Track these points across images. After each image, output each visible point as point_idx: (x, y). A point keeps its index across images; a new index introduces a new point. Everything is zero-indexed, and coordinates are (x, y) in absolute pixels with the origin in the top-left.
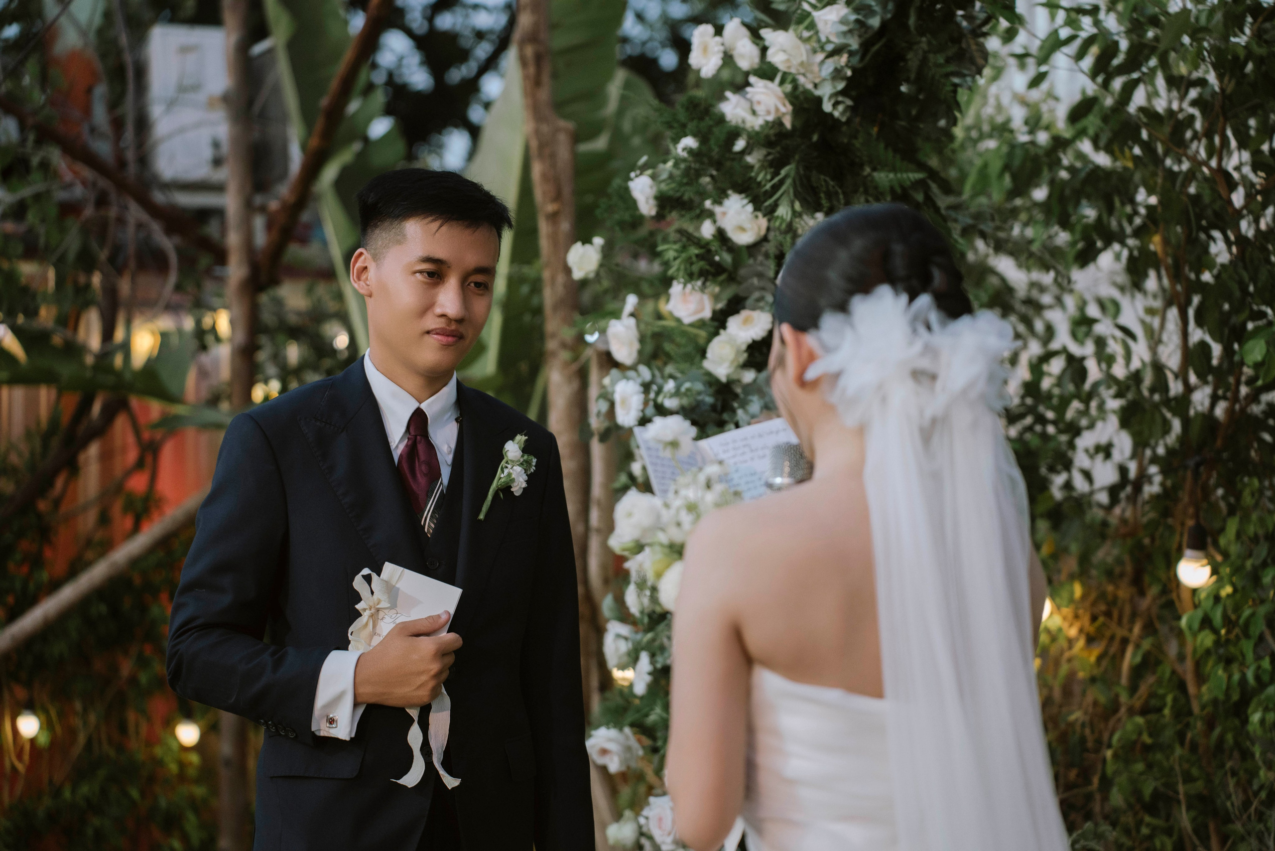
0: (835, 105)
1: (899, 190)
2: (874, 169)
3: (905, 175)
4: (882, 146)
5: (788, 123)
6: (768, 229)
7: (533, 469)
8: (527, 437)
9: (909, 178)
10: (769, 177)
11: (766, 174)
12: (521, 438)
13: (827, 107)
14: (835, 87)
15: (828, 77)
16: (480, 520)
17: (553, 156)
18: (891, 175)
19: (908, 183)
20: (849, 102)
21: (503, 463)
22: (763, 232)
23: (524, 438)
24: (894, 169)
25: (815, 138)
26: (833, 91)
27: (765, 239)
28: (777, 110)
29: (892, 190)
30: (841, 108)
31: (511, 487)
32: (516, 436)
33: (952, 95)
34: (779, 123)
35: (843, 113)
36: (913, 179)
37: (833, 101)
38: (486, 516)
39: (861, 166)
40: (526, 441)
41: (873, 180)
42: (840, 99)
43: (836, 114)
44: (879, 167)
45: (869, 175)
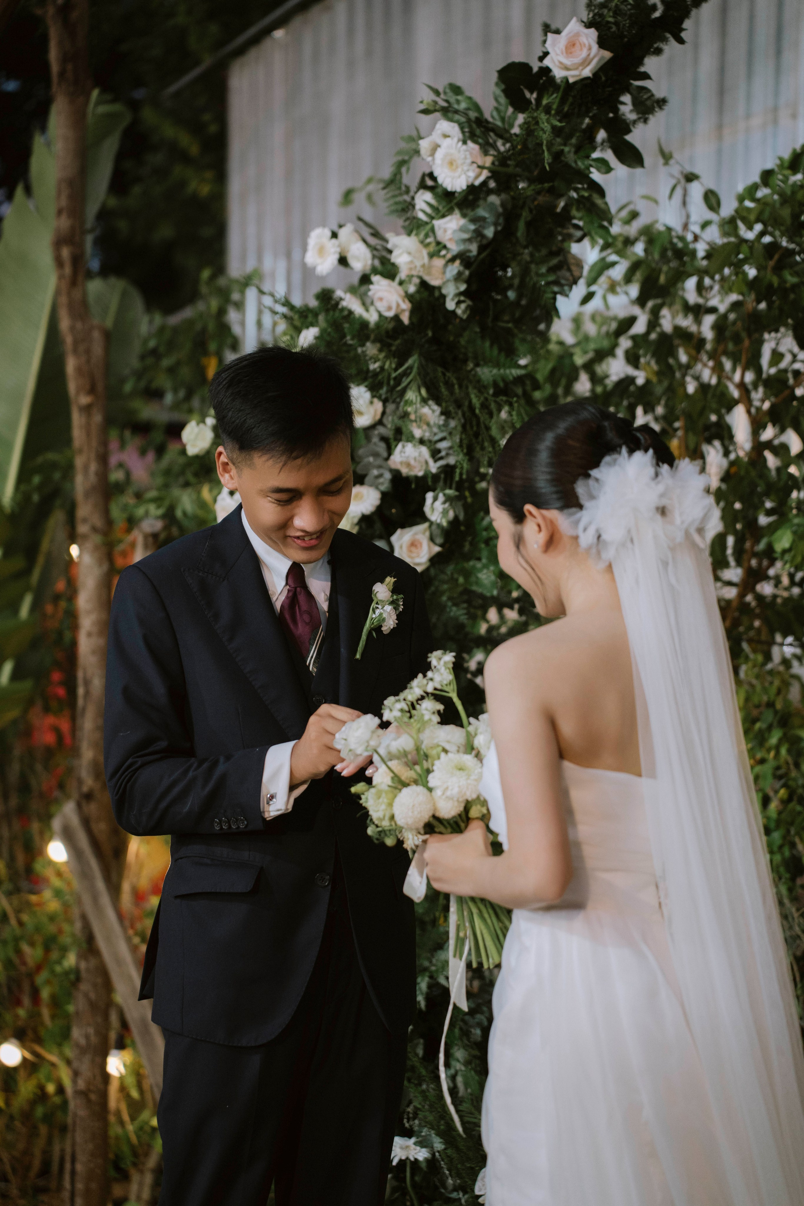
0: (458, 303)
1: (501, 384)
2: (477, 365)
3: (508, 371)
4: (487, 344)
5: (405, 319)
6: (384, 413)
7: (401, 608)
8: (396, 579)
9: (511, 373)
10: (394, 366)
11: (391, 363)
12: (390, 580)
13: (450, 305)
14: (457, 288)
15: (452, 279)
16: (357, 659)
17: (88, 352)
18: (495, 371)
19: (511, 378)
20: (469, 302)
21: (373, 605)
22: (378, 417)
23: (393, 580)
24: (498, 365)
25: (430, 334)
26: (457, 291)
27: (380, 422)
28: (398, 305)
29: (495, 384)
30: (463, 306)
31: (381, 626)
32: (386, 577)
33: (552, 301)
34: (396, 318)
35: (464, 312)
36: (515, 375)
37: (456, 300)
38: (363, 655)
39: (465, 361)
40: (395, 583)
41: (476, 375)
42: (462, 298)
43: (459, 312)
44: (482, 363)
45: (472, 370)
